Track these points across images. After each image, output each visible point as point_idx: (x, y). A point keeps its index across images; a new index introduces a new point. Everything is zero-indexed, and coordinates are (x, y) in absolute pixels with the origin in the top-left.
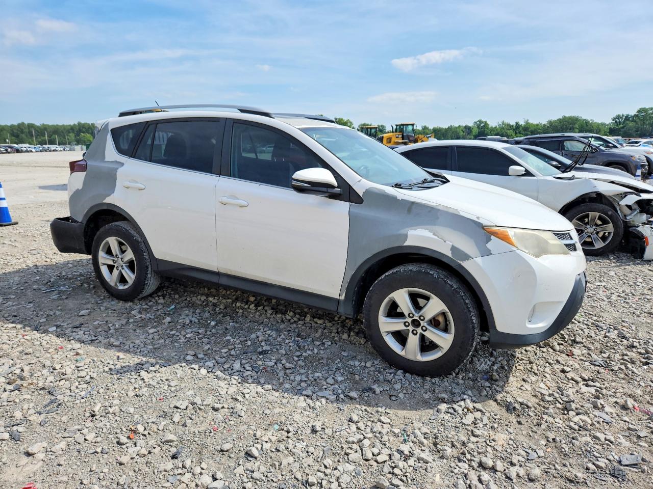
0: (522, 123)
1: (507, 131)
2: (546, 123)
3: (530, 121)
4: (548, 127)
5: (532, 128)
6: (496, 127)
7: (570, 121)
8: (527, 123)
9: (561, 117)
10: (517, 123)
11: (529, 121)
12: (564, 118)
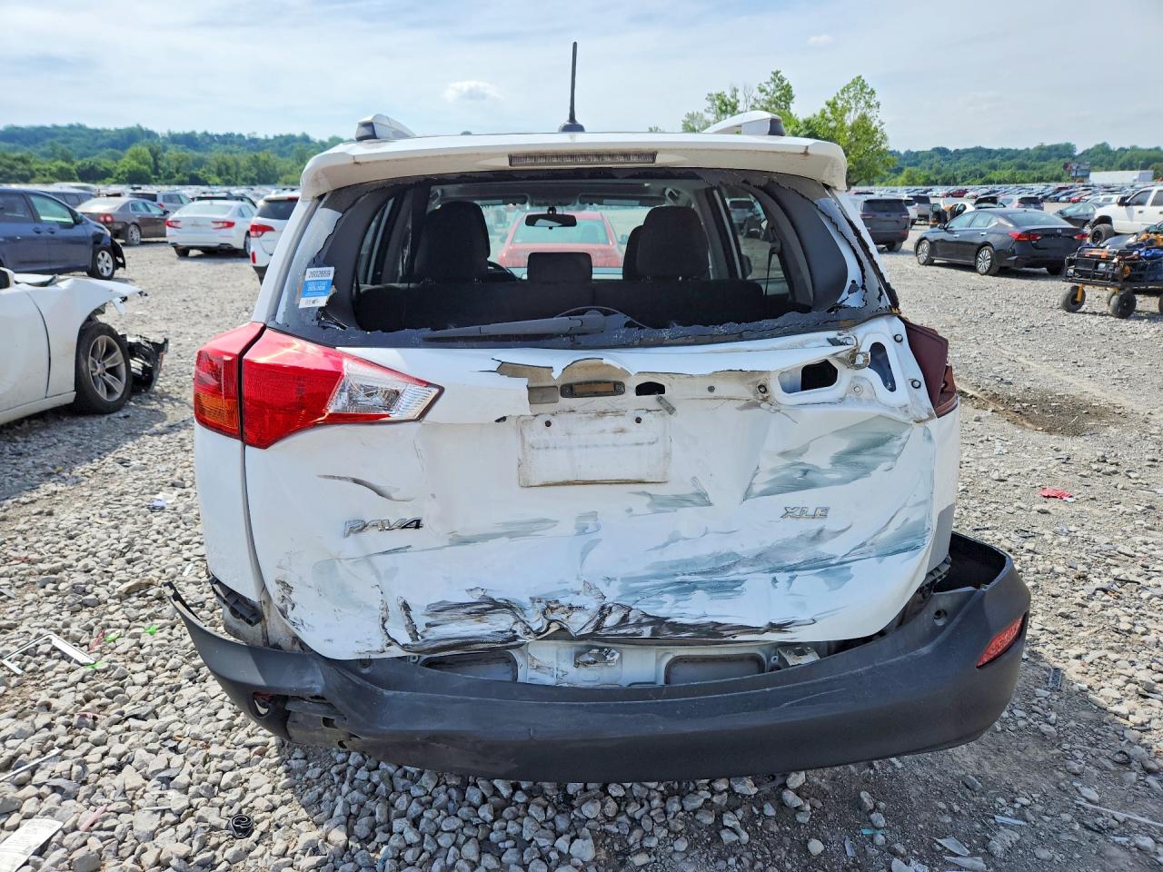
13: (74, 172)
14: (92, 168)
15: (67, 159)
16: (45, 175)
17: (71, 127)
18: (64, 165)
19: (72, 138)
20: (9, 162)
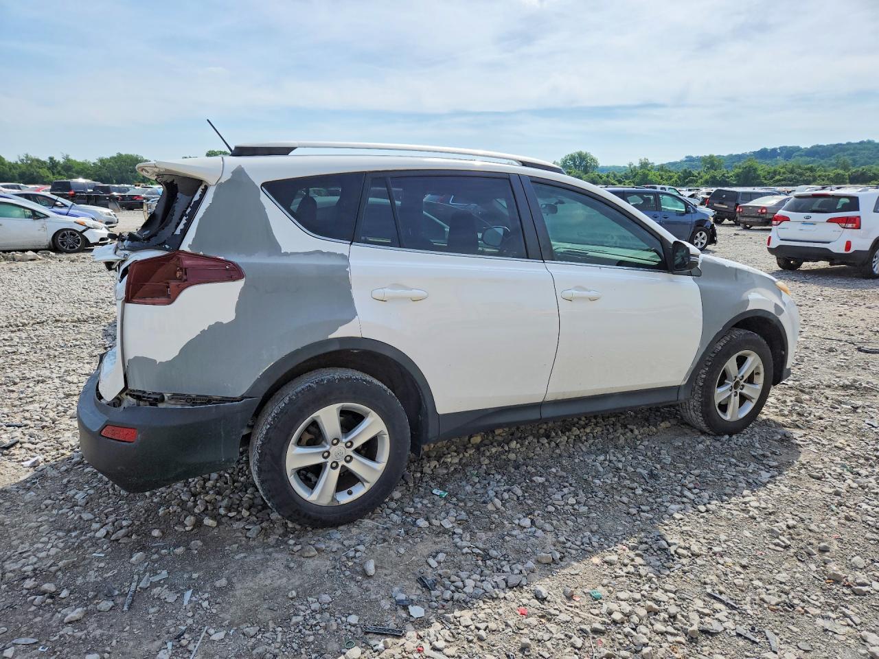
0: (59, 159)
1: (38, 170)
2: (96, 161)
3: (72, 157)
4: (100, 168)
5: (76, 168)
6: (17, 163)
7: (129, 160)
8: (68, 160)
9: (115, 155)
10: (51, 159)
11: (70, 157)
12: (120, 156)
13: (847, 177)
14: (863, 174)
15: (845, 168)
16: (823, 180)
17: (862, 143)
18: (841, 172)
19: (859, 151)
20: (800, 171)
